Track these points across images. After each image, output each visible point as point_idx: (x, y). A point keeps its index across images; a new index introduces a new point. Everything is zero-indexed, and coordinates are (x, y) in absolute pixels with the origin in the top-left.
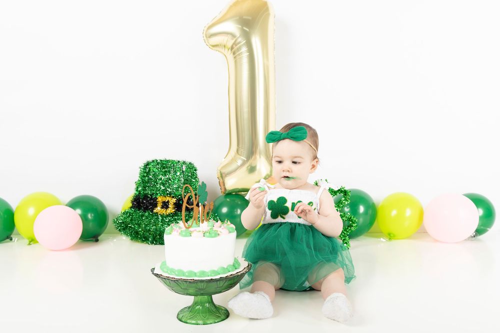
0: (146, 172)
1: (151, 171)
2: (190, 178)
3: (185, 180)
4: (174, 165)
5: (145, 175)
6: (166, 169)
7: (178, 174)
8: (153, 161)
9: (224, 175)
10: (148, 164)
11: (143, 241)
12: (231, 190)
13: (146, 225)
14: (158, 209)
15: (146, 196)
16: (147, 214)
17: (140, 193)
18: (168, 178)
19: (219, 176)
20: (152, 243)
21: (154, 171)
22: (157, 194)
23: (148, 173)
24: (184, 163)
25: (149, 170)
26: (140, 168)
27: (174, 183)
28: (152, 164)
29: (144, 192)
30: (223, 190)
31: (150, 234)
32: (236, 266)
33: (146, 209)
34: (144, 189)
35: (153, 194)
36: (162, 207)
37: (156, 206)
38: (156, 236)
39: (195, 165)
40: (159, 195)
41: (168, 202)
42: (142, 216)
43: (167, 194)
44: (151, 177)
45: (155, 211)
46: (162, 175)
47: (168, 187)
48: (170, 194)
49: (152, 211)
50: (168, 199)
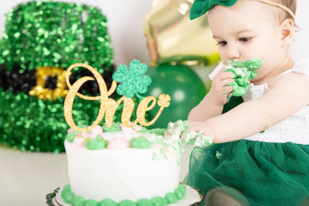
0: (16, 24)
1: (26, 21)
2: (94, 35)
3: (86, 38)
4: (66, 13)
5: (16, 28)
6: (52, 19)
7: (74, 27)
8: (29, 4)
9: (155, 30)
10: (20, 8)
11: (11, 146)
12: (169, 58)
13: (18, 119)
14: (39, 90)
15: (16, 66)
16: (18, 98)
17: (6, 61)
18: (55, 35)
19: (148, 31)
20: (27, 148)
21: (30, 22)
22: (36, 63)
23: (20, 26)
24: (85, 7)
25: (23, 20)
26: (6, 15)
27: (67, 44)
28: (28, 9)
29: (12, 60)
30: (154, 57)
31: (24, 133)
32: (180, 195)
33: (17, 89)
34: (13, 53)
35: (29, 62)
36: (46, 86)
37: (33, 84)
38: (35, 137)
39: (104, 12)
40: (40, 64)
41: (56, 78)
42: (11, 101)
43: (54, 63)
44: (25, 31)
45: (32, 93)
46: (46, 29)
47: (56, 51)
48: (60, 62)
49: (27, 93)
50: (55, 72)
